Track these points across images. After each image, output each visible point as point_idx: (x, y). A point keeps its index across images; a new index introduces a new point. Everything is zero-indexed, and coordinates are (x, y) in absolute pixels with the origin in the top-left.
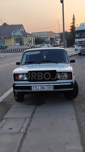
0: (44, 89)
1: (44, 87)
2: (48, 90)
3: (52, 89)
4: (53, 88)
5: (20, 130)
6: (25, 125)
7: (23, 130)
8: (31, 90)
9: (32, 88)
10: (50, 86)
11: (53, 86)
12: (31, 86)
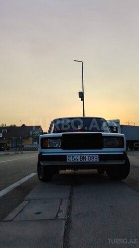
0: (85, 159)
1: (85, 156)
2: (91, 161)
3: (96, 160)
4: (98, 159)
5: (57, 215)
6: (64, 208)
7: (62, 215)
8: (66, 161)
9: (68, 158)
10: (94, 156)
11: (98, 156)
12: (66, 155)
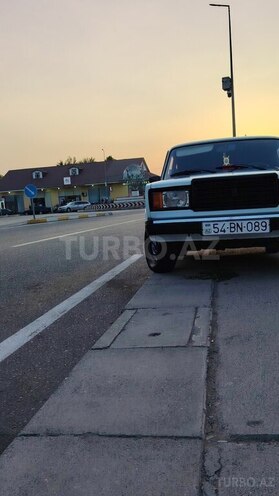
0: (241, 229)
1: (240, 223)
2: (254, 231)
3: (264, 230)
4: (268, 227)
5: (190, 339)
6: (203, 325)
7: (200, 339)
8: (201, 233)
9: (204, 227)
10: (260, 222)
11: (268, 221)
12: (201, 223)
